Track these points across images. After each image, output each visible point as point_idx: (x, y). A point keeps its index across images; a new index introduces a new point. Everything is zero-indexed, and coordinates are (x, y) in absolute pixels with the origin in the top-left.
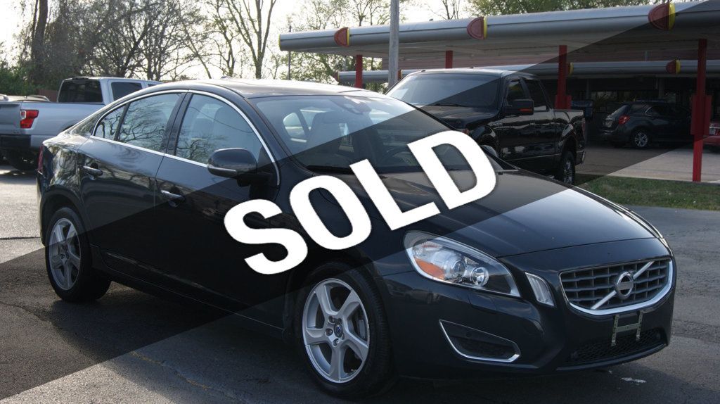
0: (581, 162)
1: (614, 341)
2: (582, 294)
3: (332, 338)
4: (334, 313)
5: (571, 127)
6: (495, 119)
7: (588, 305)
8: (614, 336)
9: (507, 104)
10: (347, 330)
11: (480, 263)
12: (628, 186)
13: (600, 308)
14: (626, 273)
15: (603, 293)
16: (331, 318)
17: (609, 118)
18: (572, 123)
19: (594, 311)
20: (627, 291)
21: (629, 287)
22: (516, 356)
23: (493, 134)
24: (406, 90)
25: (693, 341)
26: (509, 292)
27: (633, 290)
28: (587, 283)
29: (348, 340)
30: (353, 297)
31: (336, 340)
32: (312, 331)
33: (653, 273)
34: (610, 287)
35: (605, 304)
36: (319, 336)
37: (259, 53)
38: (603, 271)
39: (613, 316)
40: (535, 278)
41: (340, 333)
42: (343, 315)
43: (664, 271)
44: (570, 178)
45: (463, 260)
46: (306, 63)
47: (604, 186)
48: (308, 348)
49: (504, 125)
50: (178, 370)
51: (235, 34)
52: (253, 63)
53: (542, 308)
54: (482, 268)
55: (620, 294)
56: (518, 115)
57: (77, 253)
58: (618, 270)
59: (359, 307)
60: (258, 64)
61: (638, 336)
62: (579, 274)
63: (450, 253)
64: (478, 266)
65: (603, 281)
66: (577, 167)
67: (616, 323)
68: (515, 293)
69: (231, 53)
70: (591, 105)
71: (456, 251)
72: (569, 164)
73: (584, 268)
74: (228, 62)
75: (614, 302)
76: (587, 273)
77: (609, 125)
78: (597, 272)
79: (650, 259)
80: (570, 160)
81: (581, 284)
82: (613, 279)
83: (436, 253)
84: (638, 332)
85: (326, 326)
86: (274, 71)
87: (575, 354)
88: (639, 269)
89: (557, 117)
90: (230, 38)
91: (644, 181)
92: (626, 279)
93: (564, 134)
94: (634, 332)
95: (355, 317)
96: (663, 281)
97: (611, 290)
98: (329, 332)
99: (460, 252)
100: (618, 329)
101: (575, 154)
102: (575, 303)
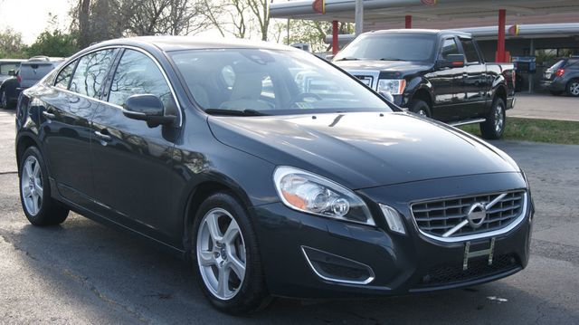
0: (511, 107)
1: (465, 265)
2: (433, 223)
3: (219, 260)
4: (220, 239)
5: (502, 78)
6: (431, 71)
7: (440, 232)
8: (466, 261)
9: (441, 58)
10: (230, 254)
11: (342, 195)
12: (553, 127)
13: (452, 236)
14: (478, 204)
15: (456, 222)
16: (217, 242)
17: (548, 71)
18: (502, 74)
19: (446, 238)
20: (479, 220)
21: (482, 216)
22: (371, 279)
23: (429, 85)
24: (357, 48)
25: (563, 262)
26: (366, 221)
27: (486, 219)
28: (439, 213)
29: (231, 263)
30: (234, 225)
31: (222, 262)
32: (205, 254)
33: (506, 204)
34: (462, 216)
35: (458, 232)
36: (209, 258)
37: (265, 21)
38: (456, 202)
39: (465, 242)
40: (388, 209)
41: (225, 256)
42: (226, 240)
43: (519, 202)
44: (501, 121)
45: (325, 192)
46: (303, 28)
47: (532, 127)
48: (201, 268)
49: (439, 76)
50: (97, 287)
51: (246, 6)
52: (260, 29)
53: (394, 235)
54: (343, 199)
55: (472, 222)
56: (451, 67)
57: (41, 185)
58: (471, 201)
59: (239, 234)
60: (264, 30)
61: (490, 261)
62: (430, 205)
63: (313, 186)
64: (339, 198)
65: (455, 211)
66: (507, 112)
67: (467, 249)
68: (371, 222)
69: (242, 21)
70: (534, 60)
71: (318, 184)
72: (499, 109)
73: (436, 199)
74: (240, 29)
75: (467, 230)
76: (439, 204)
77: (549, 77)
78: (448, 203)
79: (503, 192)
80: (501, 105)
81: (432, 214)
82: (465, 210)
83: (301, 187)
84: (491, 257)
85: (214, 250)
86: (277, 36)
87: (427, 278)
88: (491, 201)
89: (489, 70)
90: (241, 9)
91: (567, 123)
92: (478, 209)
93: (495, 84)
94: (486, 258)
95: (236, 242)
96: (518, 211)
97: (463, 219)
98: (217, 255)
99: (322, 185)
100: (469, 255)
101: (505, 101)
102: (426, 231)
